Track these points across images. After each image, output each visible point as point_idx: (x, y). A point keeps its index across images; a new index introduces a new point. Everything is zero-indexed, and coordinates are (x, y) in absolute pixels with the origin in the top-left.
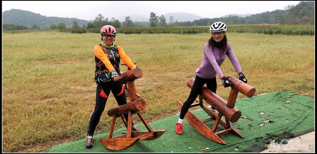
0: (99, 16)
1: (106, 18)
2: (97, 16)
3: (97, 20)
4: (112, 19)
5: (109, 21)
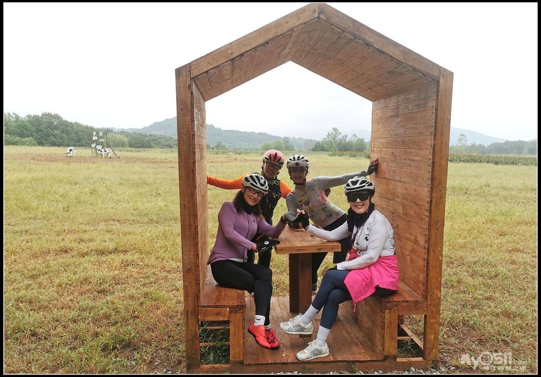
0: (333, 131)
1: (343, 134)
3: (330, 137)
4: (353, 138)
5: (347, 140)
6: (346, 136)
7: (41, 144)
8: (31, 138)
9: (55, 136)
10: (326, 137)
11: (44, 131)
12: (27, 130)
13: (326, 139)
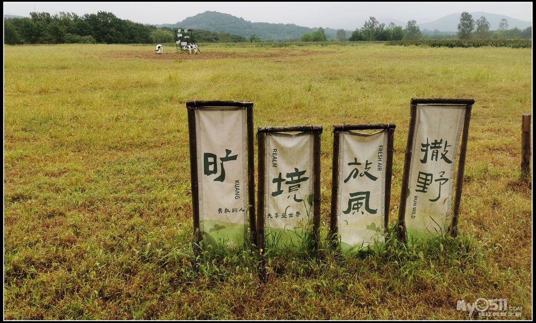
0: (370, 20)
1: (381, 23)
2: (368, 20)
3: (367, 26)
4: (391, 26)
5: (385, 28)
6: (383, 25)
7: (99, 41)
8: (90, 36)
9: (111, 34)
10: (364, 27)
11: (102, 30)
12: (86, 29)
13: (363, 28)
